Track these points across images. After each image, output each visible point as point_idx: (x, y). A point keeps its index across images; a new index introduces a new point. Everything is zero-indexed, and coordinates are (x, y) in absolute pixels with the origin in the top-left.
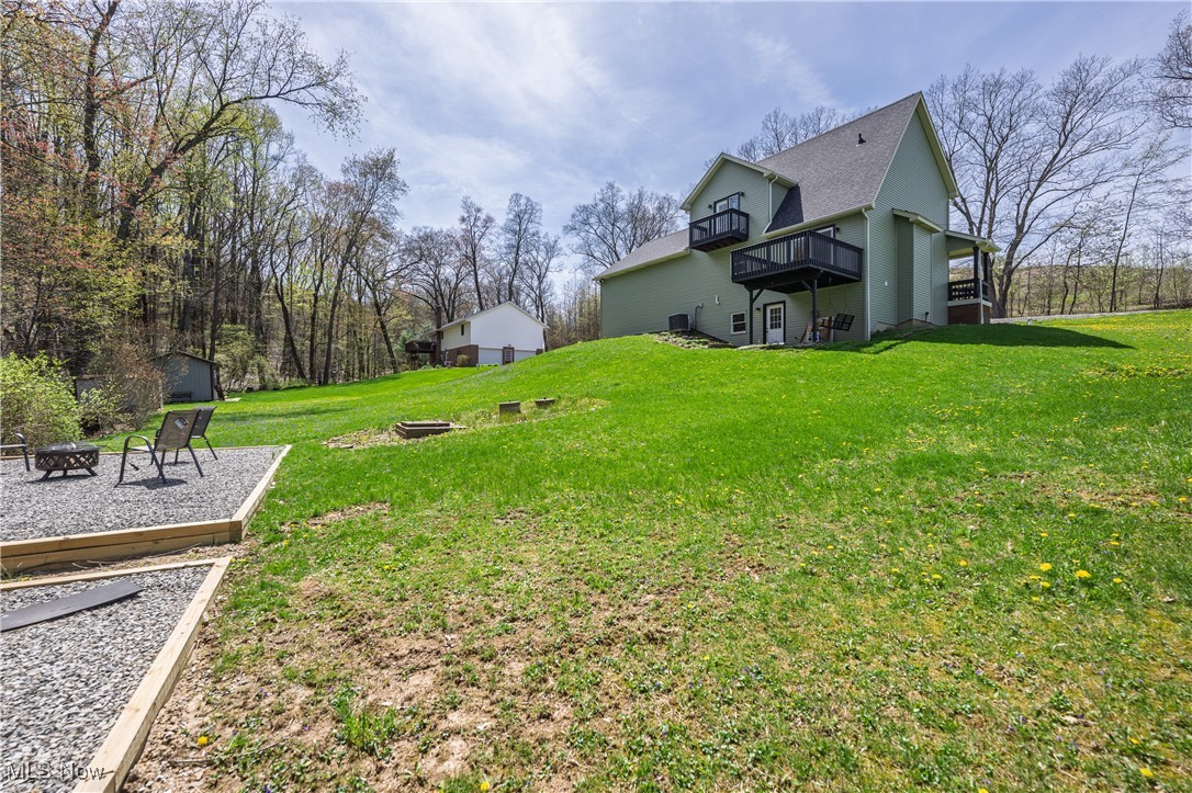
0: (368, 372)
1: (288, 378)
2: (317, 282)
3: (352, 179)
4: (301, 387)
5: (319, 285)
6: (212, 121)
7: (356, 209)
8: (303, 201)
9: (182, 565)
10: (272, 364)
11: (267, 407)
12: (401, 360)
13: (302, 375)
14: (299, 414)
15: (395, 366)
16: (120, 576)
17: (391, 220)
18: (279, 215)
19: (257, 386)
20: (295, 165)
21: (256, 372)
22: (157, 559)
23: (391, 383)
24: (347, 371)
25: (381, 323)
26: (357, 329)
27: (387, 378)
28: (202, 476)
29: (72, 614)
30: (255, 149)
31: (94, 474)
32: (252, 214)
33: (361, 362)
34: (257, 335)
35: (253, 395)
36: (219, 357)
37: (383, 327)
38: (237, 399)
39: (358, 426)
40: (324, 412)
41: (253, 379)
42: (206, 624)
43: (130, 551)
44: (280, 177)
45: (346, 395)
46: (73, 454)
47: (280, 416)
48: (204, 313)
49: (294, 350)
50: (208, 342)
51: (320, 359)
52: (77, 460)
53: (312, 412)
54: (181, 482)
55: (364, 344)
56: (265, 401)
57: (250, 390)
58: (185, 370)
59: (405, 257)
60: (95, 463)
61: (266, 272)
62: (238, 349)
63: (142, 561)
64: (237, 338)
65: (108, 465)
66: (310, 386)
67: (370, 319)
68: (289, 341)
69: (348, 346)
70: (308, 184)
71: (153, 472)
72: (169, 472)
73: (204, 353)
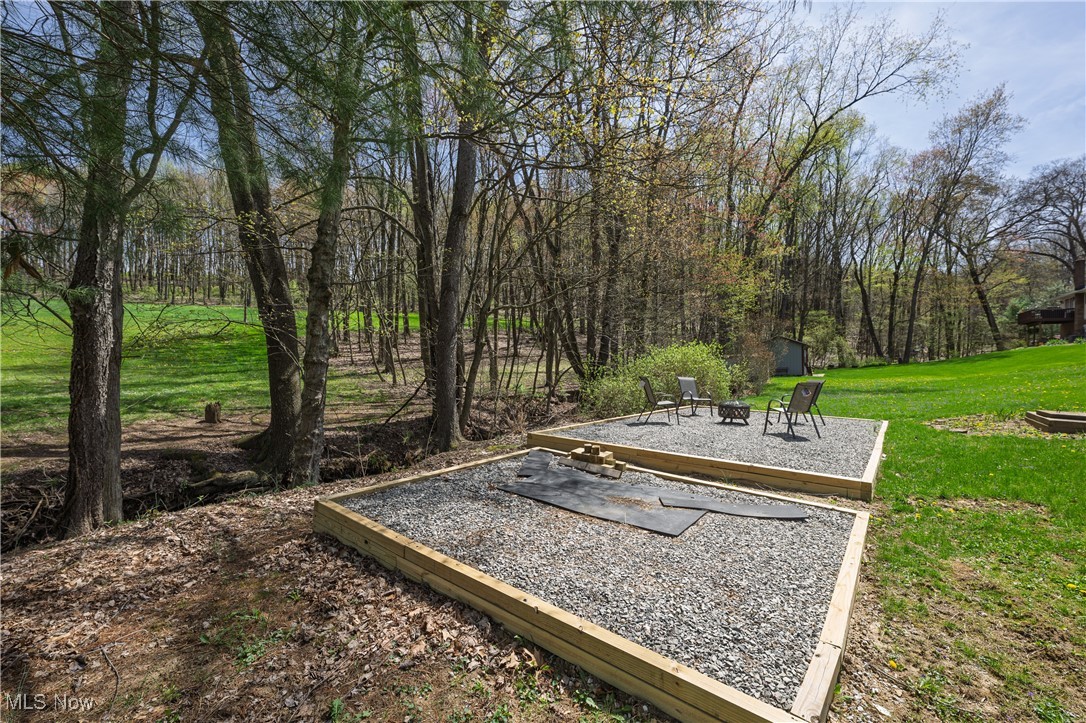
0: (959, 350)
1: (864, 356)
2: (898, 261)
3: (942, 141)
4: (880, 365)
5: (900, 263)
6: (809, 144)
7: (947, 172)
8: (884, 185)
9: (830, 507)
10: (849, 344)
11: (851, 384)
12: (1008, 334)
13: (879, 353)
14: (885, 392)
15: (1000, 342)
16: (789, 502)
17: (998, 169)
18: (860, 205)
19: (836, 363)
20: (877, 152)
21: (836, 350)
22: (806, 497)
23: (996, 363)
24: (931, 351)
25: (979, 292)
26: (945, 302)
27: (988, 357)
28: (820, 437)
29: (769, 518)
30: (838, 153)
31: (747, 424)
32: (835, 211)
33: (949, 338)
34: (837, 318)
35: (835, 372)
36: (806, 339)
37: (982, 296)
38: (822, 375)
39: (969, 409)
40: (914, 391)
41: (833, 358)
42: (865, 565)
43: (787, 485)
44: (860, 170)
45: (935, 375)
46: (736, 408)
47: (868, 392)
48: (794, 303)
49: (871, 331)
50: (799, 327)
51: (901, 338)
52: (739, 413)
53: (900, 390)
54: (805, 440)
55: (952, 319)
56: (847, 377)
57: (831, 367)
58: (785, 350)
59: (1018, 208)
60: (748, 417)
61: (845, 259)
62: (820, 332)
63: (798, 495)
64: (820, 323)
65: (756, 419)
66: (889, 364)
67: (963, 290)
68: (866, 322)
69: (932, 322)
70: (890, 165)
71: (784, 429)
72: (798, 431)
73: (794, 337)
